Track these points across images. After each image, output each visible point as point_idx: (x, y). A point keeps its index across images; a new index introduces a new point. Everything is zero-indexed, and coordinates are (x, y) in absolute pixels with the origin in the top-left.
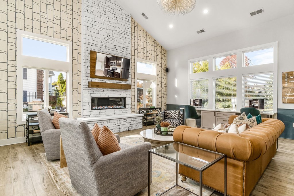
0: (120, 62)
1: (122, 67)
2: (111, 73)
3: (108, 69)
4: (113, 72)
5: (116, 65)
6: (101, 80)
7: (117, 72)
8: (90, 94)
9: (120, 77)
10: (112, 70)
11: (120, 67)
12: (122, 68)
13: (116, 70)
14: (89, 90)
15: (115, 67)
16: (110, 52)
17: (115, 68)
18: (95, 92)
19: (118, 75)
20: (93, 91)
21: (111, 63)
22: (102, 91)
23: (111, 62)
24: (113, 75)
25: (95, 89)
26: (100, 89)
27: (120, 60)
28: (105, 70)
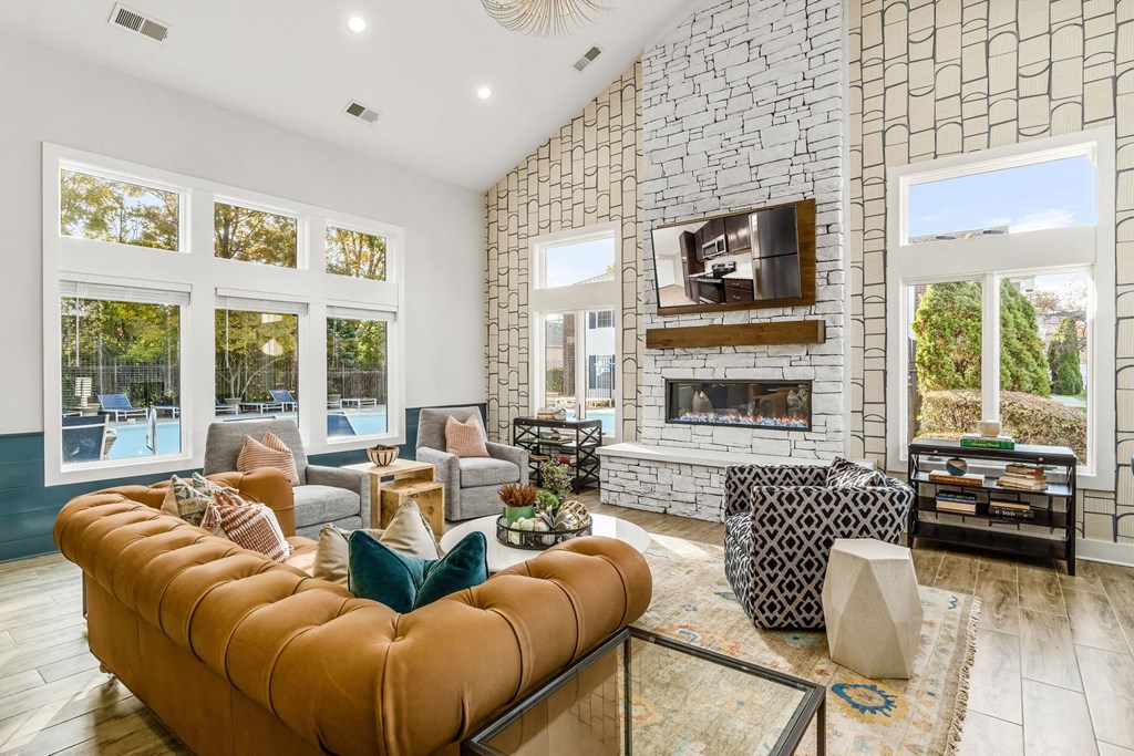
0: (743, 233)
1: (756, 251)
2: (713, 289)
3: (701, 274)
4: (719, 281)
5: (728, 251)
6: (698, 316)
7: (740, 277)
8: (658, 370)
9: (757, 297)
10: (715, 277)
11: (747, 255)
12: (757, 256)
13: (734, 270)
14: (658, 358)
15: (726, 260)
16: (732, 202)
17: (727, 266)
18: (676, 363)
19: (745, 287)
20: (671, 358)
21: (707, 251)
22: (700, 357)
23: (704, 246)
24: (725, 292)
25: (677, 351)
26: (691, 350)
27: (744, 227)
28: (689, 283)
